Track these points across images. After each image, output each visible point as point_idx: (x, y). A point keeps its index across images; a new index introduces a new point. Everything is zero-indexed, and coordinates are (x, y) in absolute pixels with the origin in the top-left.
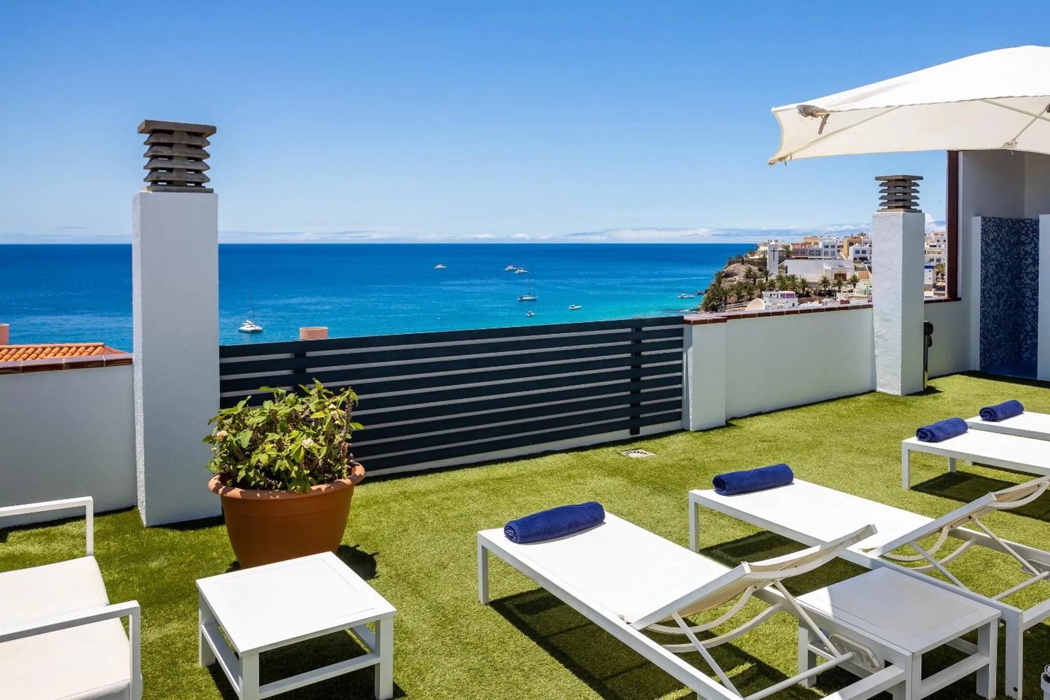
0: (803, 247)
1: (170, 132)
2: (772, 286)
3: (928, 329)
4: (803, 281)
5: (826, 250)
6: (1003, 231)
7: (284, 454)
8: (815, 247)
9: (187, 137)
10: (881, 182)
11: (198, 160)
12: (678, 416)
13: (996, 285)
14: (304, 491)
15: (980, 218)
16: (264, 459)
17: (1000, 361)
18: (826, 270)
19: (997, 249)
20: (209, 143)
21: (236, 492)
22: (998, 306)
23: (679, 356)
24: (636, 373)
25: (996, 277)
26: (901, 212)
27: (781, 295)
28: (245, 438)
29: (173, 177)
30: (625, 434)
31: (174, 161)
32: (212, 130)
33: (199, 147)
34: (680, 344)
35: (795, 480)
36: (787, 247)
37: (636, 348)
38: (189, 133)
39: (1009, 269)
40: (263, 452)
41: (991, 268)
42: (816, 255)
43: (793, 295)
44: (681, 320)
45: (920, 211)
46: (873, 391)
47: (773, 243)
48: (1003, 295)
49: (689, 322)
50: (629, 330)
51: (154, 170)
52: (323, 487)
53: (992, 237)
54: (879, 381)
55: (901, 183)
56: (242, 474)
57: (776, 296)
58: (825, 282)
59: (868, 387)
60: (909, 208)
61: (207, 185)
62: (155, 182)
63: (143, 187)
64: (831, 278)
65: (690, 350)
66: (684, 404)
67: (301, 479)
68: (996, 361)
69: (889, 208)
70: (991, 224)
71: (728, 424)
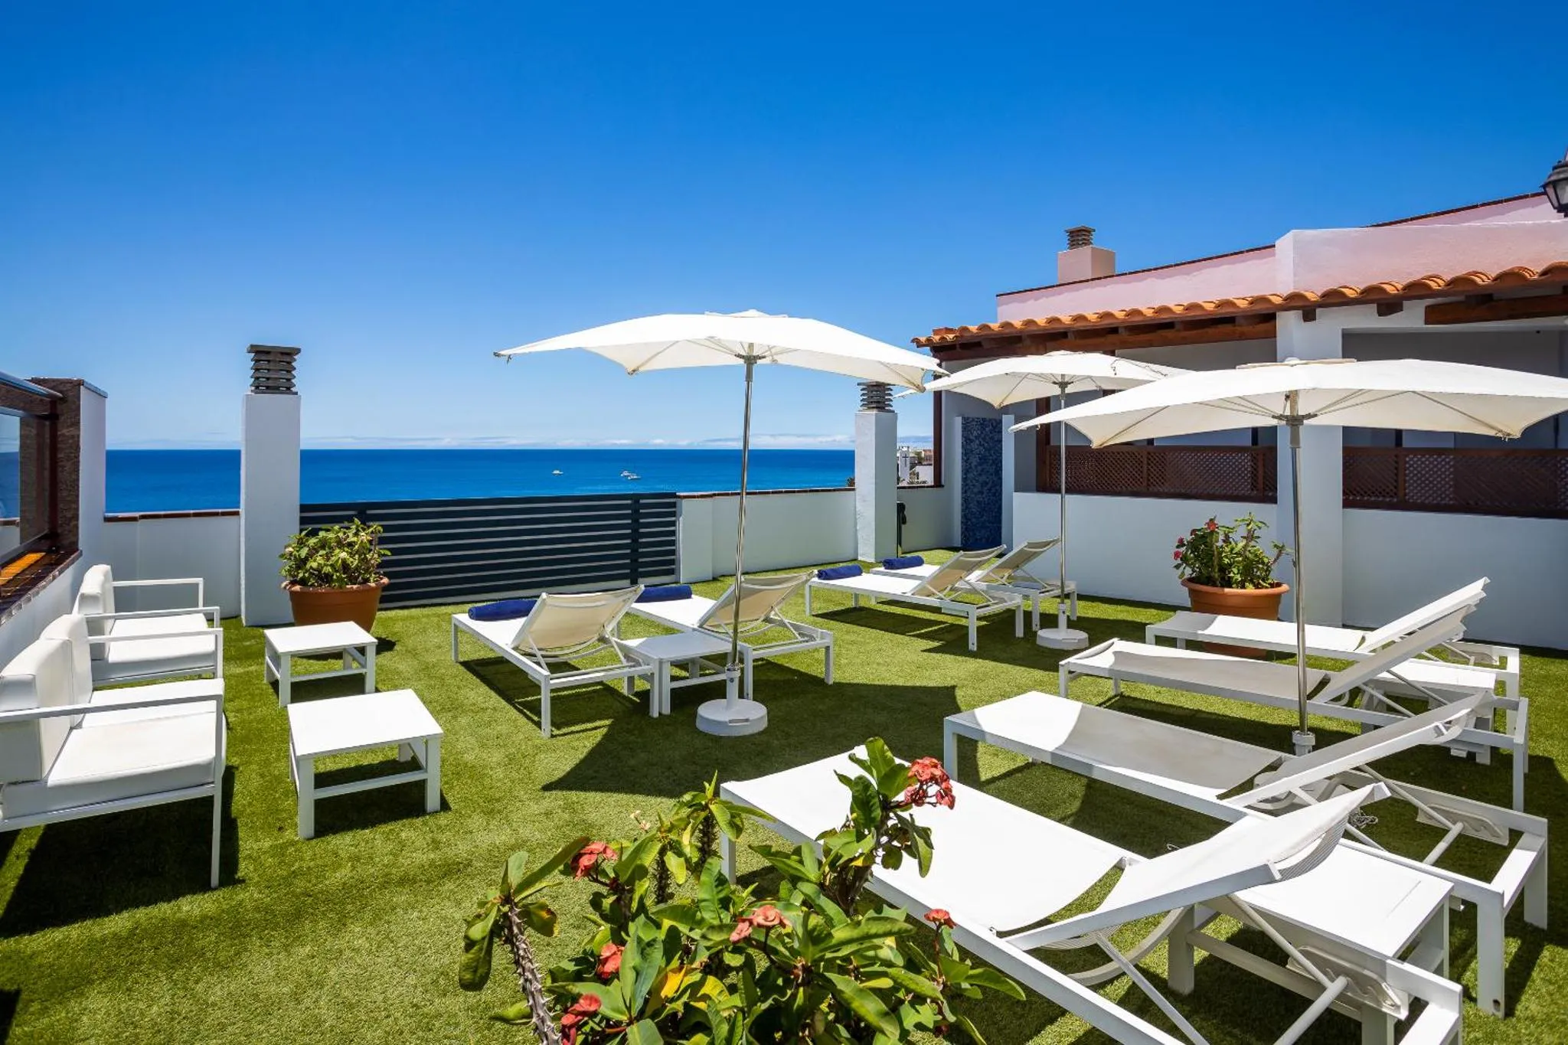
1: (268, 353)
3: (901, 508)
6: (987, 429)
7: (329, 563)
9: (279, 355)
10: (862, 387)
11: (289, 372)
12: (671, 572)
13: (980, 475)
14: (340, 587)
15: (960, 418)
16: (315, 565)
17: (984, 540)
19: (980, 445)
20: (295, 360)
21: (297, 588)
22: (981, 493)
23: (673, 524)
24: (635, 536)
25: (979, 468)
26: (875, 412)
28: (304, 552)
29: (270, 383)
30: (626, 582)
31: (271, 372)
32: (298, 351)
33: (289, 363)
34: (673, 514)
35: (693, 596)
36: (919, 454)
37: (636, 516)
38: (282, 354)
39: (993, 462)
40: (315, 561)
41: (974, 461)
44: (674, 495)
45: (893, 412)
46: (856, 560)
47: (905, 449)
48: (987, 483)
49: (679, 497)
50: (629, 502)
51: (257, 378)
52: (355, 587)
53: (975, 433)
54: (860, 551)
55: (875, 388)
56: (301, 575)
59: (852, 557)
60: (884, 408)
61: (293, 389)
62: (257, 387)
63: (248, 390)
65: (681, 519)
66: (676, 563)
67: (340, 579)
68: (981, 539)
69: (869, 408)
70: (975, 423)
71: (715, 579)
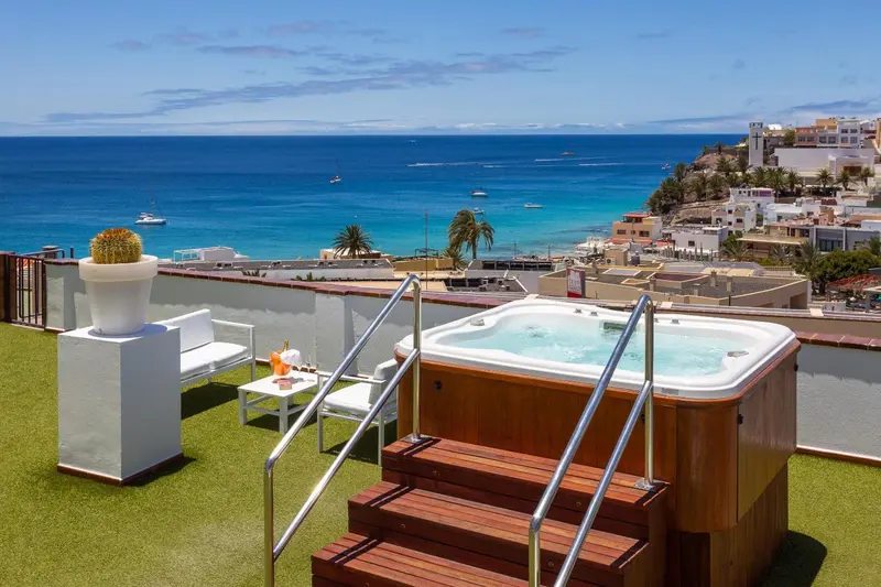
0: (811, 132)
2: (747, 180)
4: (792, 176)
5: (844, 135)
8: (831, 132)
18: (831, 162)
27: (754, 192)
42: (830, 142)
43: (769, 192)
57: (746, 195)
58: (824, 177)
64: (835, 174)
